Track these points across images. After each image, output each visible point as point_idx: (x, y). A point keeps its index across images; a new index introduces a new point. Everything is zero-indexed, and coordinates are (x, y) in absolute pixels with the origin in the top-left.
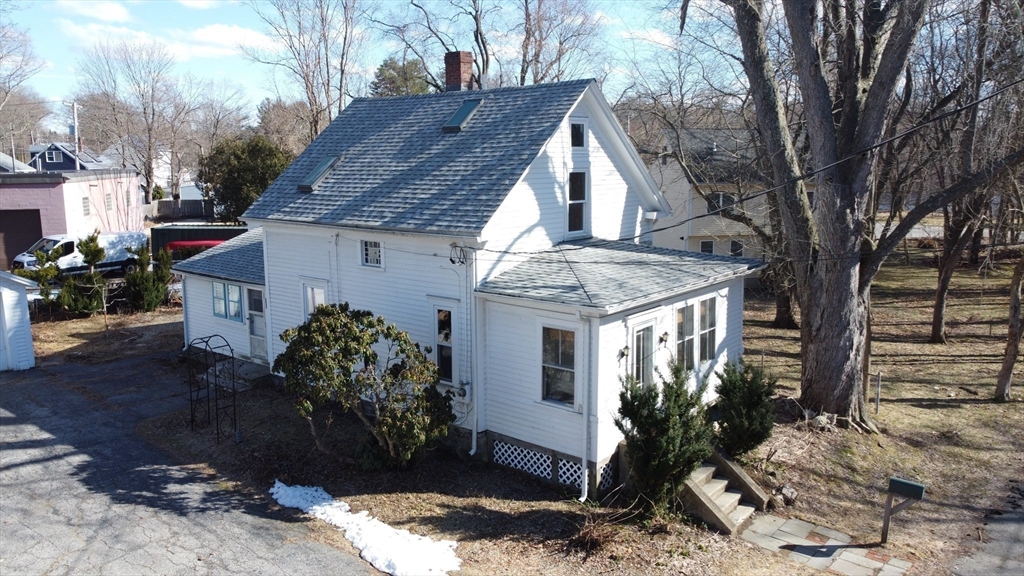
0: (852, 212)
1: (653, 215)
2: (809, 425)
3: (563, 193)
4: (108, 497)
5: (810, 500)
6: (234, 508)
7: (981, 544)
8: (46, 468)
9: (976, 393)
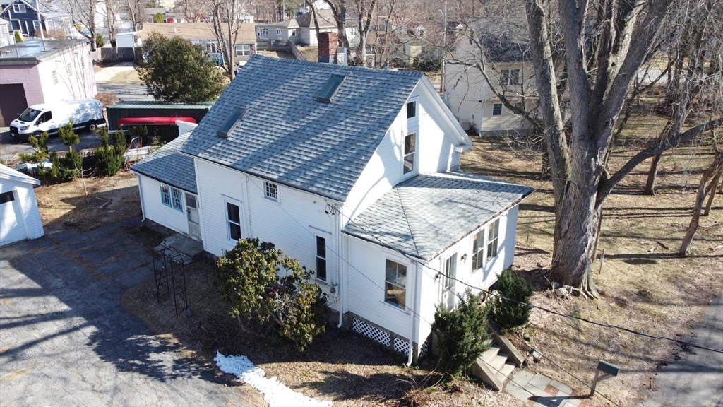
0: (596, 160)
1: (461, 149)
2: (555, 294)
3: (401, 152)
4: (114, 365)
5: (550, 357)
6: (194, 374)
7: (651, 393)
8: (71, 338)
9: (667, 248)
